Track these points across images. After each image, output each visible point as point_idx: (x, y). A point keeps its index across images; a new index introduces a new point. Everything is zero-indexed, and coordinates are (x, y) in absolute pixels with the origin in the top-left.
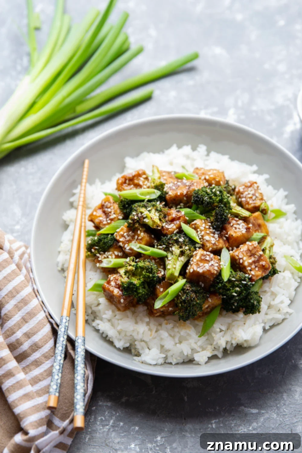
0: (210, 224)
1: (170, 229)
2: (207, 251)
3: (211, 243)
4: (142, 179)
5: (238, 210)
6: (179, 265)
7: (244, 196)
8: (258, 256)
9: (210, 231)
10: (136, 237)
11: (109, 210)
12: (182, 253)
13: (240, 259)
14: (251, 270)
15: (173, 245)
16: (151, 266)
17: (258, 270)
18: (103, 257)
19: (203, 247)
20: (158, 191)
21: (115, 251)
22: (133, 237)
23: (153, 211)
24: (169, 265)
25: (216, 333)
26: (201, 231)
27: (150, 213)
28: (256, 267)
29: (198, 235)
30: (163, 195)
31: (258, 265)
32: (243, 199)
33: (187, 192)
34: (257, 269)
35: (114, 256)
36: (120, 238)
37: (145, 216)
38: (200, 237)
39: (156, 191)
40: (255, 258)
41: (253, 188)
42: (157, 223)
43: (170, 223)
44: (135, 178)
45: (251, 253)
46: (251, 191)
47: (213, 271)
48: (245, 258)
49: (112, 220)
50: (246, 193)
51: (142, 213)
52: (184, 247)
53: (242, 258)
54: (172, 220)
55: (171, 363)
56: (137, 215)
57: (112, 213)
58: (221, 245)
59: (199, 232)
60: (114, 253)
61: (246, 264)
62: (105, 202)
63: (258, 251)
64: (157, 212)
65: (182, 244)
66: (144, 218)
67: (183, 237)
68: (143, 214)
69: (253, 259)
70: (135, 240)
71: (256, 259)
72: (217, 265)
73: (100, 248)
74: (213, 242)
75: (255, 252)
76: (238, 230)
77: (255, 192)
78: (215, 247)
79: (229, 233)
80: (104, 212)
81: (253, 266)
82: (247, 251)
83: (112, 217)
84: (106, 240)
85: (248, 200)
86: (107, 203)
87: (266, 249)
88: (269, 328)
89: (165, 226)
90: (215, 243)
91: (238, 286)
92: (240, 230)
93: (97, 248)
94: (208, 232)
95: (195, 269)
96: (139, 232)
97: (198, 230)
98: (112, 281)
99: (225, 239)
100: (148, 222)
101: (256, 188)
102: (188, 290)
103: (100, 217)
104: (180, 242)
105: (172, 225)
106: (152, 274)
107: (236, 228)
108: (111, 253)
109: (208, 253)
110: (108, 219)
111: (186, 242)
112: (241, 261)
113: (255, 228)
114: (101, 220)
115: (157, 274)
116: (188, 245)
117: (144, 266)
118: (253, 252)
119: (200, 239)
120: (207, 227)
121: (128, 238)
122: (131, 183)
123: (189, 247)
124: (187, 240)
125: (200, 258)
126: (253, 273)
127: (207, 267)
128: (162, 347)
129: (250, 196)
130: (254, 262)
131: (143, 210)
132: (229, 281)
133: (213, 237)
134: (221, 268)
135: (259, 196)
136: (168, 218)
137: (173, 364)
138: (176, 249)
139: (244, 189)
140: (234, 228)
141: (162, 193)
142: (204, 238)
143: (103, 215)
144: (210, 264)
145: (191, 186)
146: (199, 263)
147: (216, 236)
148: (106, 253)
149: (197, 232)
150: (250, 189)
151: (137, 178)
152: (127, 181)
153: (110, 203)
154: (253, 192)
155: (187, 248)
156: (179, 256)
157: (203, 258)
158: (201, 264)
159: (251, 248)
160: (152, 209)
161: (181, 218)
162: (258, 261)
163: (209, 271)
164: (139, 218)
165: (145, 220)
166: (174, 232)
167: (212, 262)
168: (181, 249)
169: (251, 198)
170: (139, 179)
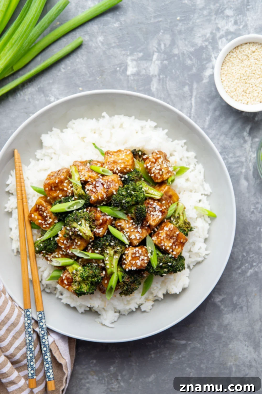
0: (132, 221)
1: (101, 234)
2: (135, 246)
3: (137, 239)
4: (65, 184)
5: (151, 192)
6: (115, 262)
7: (152, 172)
8: (176, 236)
9: (133, 228)
10: (75, 243)
11: (45, 214)
12: (116, 252)
13: (162, 246)
14: (172, 251)
15: (106, 248)
16: (94, 272)
17: (179, 247)
18: (51, 257)
19: (131, 244)
20: (82, 200)
21: (60, 251)
22: (72, 244)
23: (83, 221)
24: (107, 264)
25: (154, 290)
26: (127, 232)
27: (81, 226)
28: (176, 246)
29: (125, 235)
30: (87, 201)
31: (177, 243)
32: (152, 175)
33: (107, 195)
34: (177, 247)
35: (60, 256)
36: (62, 245)
37: (78, 230)
38: (127, 237)
39: (80, 201)
40: (173, 239)
41: (158, 162)
42: (90, 236)
43: (99, 227)
44: (59, 185)
45: (169, 237)
46: (157, 166)
47: (143, 265)
48: (166, 244)
49: (50, 224)
50: (154, 169)
51: (75, 228)
52: (116, 248)
53: (164, 245)
54: (101, 225)
55: (124, 315)
56: (71, 229)
57: (48, 217)
58: (145, 236)
59: (125, 233)
60: (59, 253)
61: (168, 248)
62: (39, 206)
63: (175, 233)
64: (86, 222)
65: (114, 247)
66: (78, 232)
67: (114, 241)
68: (76, 230)
69: (172, 241)
70: (74, 246)
71: (175, 240)
72: (146, 258)
73: (47, 251)
74: (138, 238)
75: (173, 234)
76: (155, 216)
77: (161, 167)
78: (141, 240)
79: (149, 223)
80: (41, 215)
81: (174, 247)
82: (166, 236)
83: (49, 222)
84: (50, 247)
85: (157, 176)
86: (41, 207)
87: (180, 215)
88: (193, 266)
89: (96, 231)
90: (140, 237)
91: (165, 268)
92: (157, 216)
93: (44, 252)
94: (132, 230)
95: (130, 268)
96: (76, 241)
97: (124, 231)
98: (64, 279)
99: (146, 228)
100: (82, 235)
101: (161, 163)
102: (127, 282)
103: (38, 219)
104: (111, 245)
105: (102, 229)
106: (97, 278)
107: (153, 215)
108: (57, 253)
109: (137, 249)
110: (46, 223)
111: (117, 244)
112: (164, 247)
113: (168, 201)
114: (40, 223)
115: (100, 275)
116: (119, 245)
117: (88, 275)
118: (171, 235)
119: (127, 238)
120: (131, 225)
121: (68, 245)
122: (57, 189)
123: (120, 247)
124: (117, 242)
125: (132, 257)
126: (174, 253)
127: (139, 263)
128: (115, 308)
129: (157, 171)
130: (174, 243)
131: (75, 225)
132: (158, 266)
133: (138, 232)
134: (149, 259)
135: (165, 170)
136: (97, 223)
137: (126, 315)
138: (110, 251)
139: (150, 165)
140: (152, 216)
141: (86, 201)
142: (131, 237)
143: (40, 217)
144: (140, 259)
145: (108, 189)
146: (131, 262)
147: (139, 230)
148: (53, 254)
149: (124, 233)
150: (156, 165)
151: (61, 184)
152: (53, 189)
153: (43, 206)
154: (159, 167)
155: (119, 248)
156: (114, 255)
157: (133, 256)
158: (134, 262)
159: (168, 233)
160: (82, 222)
161: (108, 222)
162: (177, 240)
163: (141, 266)
164: (73, 232)
165: (79, 233)
166: (104, 234)
167: (142, 257)
168: (114, 250)
169: (159, 173)
170: (63, 185)
